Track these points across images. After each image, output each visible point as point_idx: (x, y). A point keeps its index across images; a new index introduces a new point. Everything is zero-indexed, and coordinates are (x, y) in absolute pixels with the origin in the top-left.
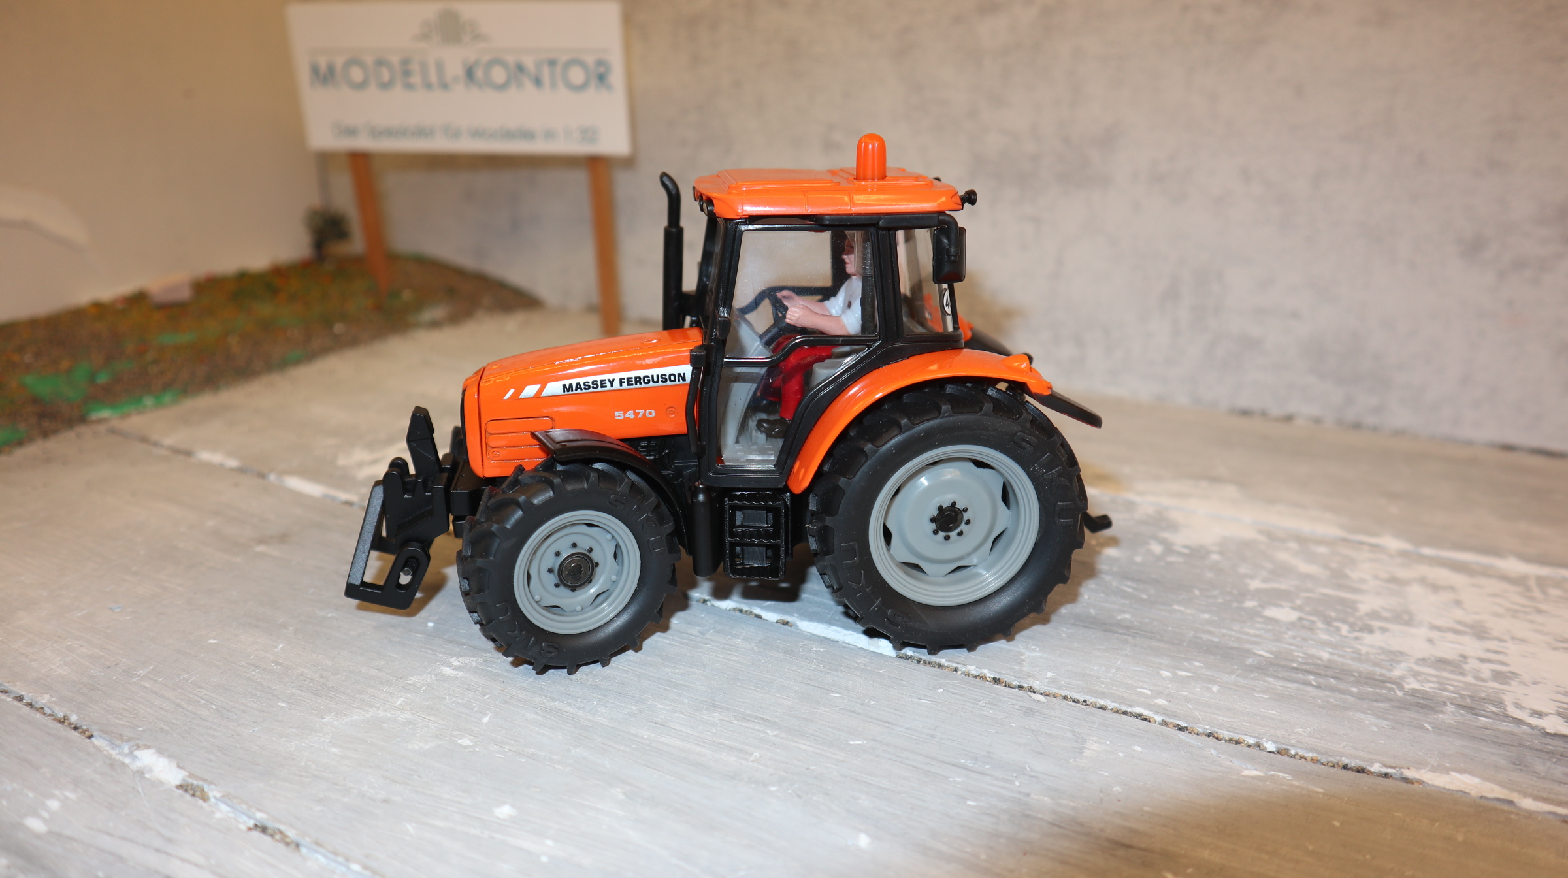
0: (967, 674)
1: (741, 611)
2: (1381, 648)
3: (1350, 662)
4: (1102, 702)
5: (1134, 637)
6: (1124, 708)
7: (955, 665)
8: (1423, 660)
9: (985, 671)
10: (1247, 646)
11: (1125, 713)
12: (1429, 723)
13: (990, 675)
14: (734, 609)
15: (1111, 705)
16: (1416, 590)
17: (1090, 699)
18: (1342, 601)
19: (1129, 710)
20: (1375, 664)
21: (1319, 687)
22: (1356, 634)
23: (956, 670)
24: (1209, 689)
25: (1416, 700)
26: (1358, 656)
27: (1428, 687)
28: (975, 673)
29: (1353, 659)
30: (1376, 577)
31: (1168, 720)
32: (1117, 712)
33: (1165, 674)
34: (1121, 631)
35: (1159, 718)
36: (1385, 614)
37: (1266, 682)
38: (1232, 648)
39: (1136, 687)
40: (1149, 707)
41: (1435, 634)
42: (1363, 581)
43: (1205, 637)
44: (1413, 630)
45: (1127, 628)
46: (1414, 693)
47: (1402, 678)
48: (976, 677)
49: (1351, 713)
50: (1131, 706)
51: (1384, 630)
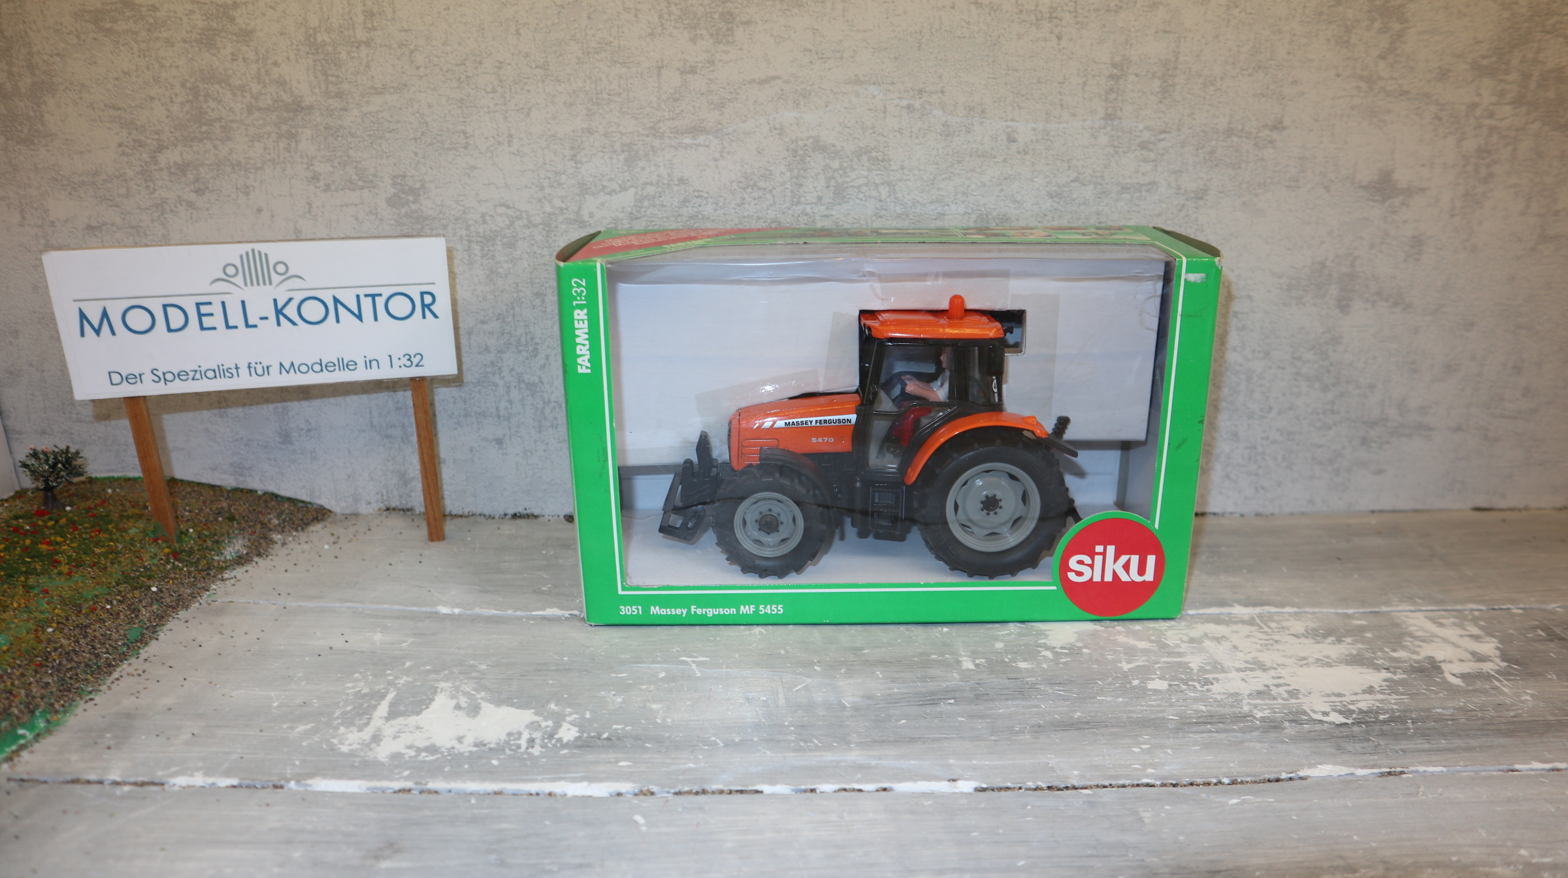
0: (1030, 789)
1: (845, 790)
2: (1225, 693)
3: (1218, 709)
4: (1121, 782)
5: (1097, 729)
6: (1136, 782)
7: (1019, 785)
8: (1250, 695)
9: (1040, 783)
10: (1160, 715)
11: (1138, 785)
12: (1286, 738)
13: (1044, 786)
14: (839, 790)
15: (1127, 782)
16: (1207, 644)
17: (1114, 783)
18: (1180, 665)
19: (1139, 783)
20: (1232, 706)
21: (1217, 732)
22: (1206, 687)
23: (1020, 788)
24: (1166, 753)
25: (1267, 724)
26: (1219, 703)
27: (1267, 713)
28: (1033, 787)
29: (1218, 706)
30: (1183, 641)
31: (1165, 782)
32: (1133, 786)
33: (1136, 750)
34: (1087, 727)
35: (1158, 783)
36: (1208, 668)
37: (1189, 737)
38: (1154, 719)
39: (1130, 765)
40: (1147, 776)
41: (1242, 675)
42: (1177, 646)
43: (1135, 715)
44: (1229, 675)
45: (1087, 723)
46: (1263, 719)
47: (1251, 711)
48: (1036, 789)
49: (1246, 744)
50: (1139, 780)
51: (1217, 680)
